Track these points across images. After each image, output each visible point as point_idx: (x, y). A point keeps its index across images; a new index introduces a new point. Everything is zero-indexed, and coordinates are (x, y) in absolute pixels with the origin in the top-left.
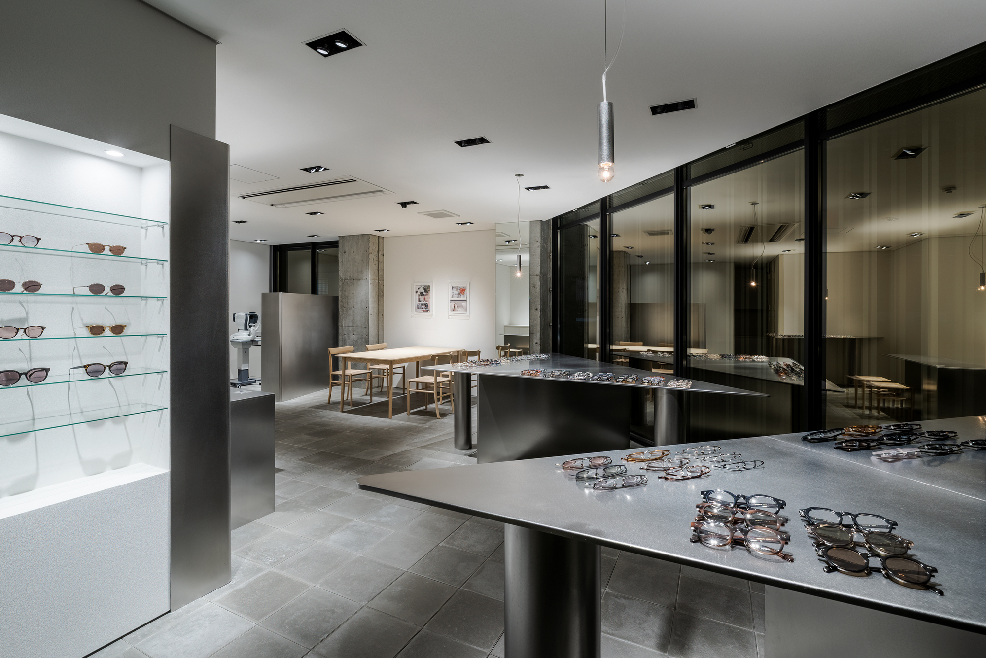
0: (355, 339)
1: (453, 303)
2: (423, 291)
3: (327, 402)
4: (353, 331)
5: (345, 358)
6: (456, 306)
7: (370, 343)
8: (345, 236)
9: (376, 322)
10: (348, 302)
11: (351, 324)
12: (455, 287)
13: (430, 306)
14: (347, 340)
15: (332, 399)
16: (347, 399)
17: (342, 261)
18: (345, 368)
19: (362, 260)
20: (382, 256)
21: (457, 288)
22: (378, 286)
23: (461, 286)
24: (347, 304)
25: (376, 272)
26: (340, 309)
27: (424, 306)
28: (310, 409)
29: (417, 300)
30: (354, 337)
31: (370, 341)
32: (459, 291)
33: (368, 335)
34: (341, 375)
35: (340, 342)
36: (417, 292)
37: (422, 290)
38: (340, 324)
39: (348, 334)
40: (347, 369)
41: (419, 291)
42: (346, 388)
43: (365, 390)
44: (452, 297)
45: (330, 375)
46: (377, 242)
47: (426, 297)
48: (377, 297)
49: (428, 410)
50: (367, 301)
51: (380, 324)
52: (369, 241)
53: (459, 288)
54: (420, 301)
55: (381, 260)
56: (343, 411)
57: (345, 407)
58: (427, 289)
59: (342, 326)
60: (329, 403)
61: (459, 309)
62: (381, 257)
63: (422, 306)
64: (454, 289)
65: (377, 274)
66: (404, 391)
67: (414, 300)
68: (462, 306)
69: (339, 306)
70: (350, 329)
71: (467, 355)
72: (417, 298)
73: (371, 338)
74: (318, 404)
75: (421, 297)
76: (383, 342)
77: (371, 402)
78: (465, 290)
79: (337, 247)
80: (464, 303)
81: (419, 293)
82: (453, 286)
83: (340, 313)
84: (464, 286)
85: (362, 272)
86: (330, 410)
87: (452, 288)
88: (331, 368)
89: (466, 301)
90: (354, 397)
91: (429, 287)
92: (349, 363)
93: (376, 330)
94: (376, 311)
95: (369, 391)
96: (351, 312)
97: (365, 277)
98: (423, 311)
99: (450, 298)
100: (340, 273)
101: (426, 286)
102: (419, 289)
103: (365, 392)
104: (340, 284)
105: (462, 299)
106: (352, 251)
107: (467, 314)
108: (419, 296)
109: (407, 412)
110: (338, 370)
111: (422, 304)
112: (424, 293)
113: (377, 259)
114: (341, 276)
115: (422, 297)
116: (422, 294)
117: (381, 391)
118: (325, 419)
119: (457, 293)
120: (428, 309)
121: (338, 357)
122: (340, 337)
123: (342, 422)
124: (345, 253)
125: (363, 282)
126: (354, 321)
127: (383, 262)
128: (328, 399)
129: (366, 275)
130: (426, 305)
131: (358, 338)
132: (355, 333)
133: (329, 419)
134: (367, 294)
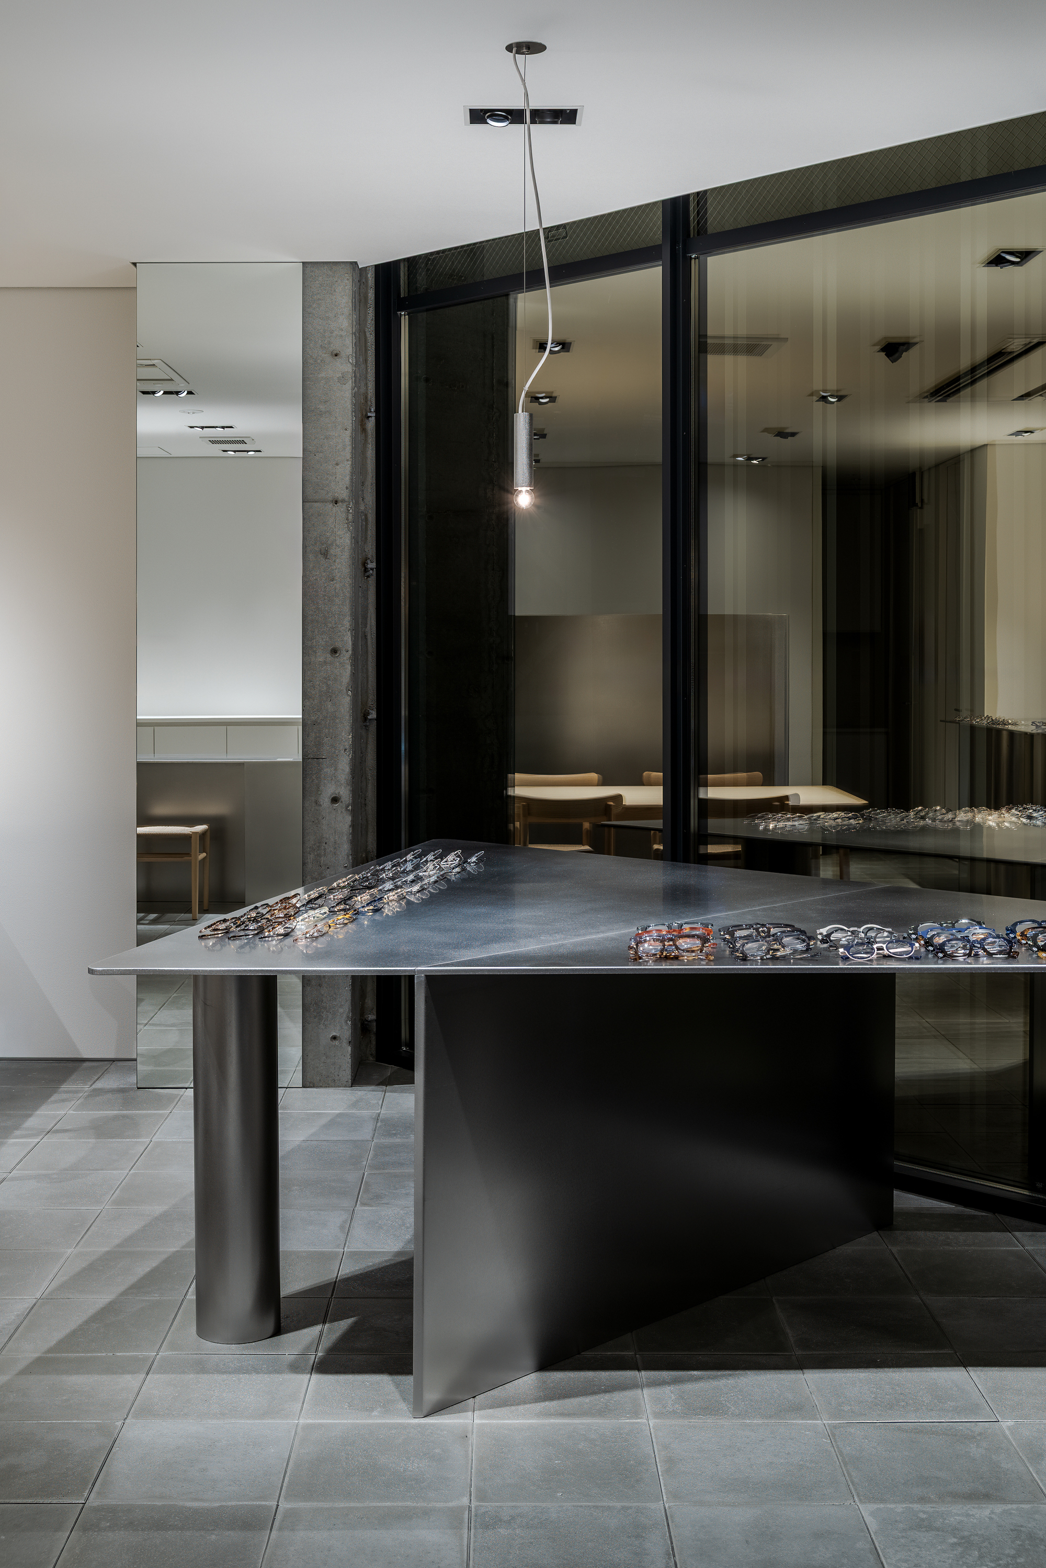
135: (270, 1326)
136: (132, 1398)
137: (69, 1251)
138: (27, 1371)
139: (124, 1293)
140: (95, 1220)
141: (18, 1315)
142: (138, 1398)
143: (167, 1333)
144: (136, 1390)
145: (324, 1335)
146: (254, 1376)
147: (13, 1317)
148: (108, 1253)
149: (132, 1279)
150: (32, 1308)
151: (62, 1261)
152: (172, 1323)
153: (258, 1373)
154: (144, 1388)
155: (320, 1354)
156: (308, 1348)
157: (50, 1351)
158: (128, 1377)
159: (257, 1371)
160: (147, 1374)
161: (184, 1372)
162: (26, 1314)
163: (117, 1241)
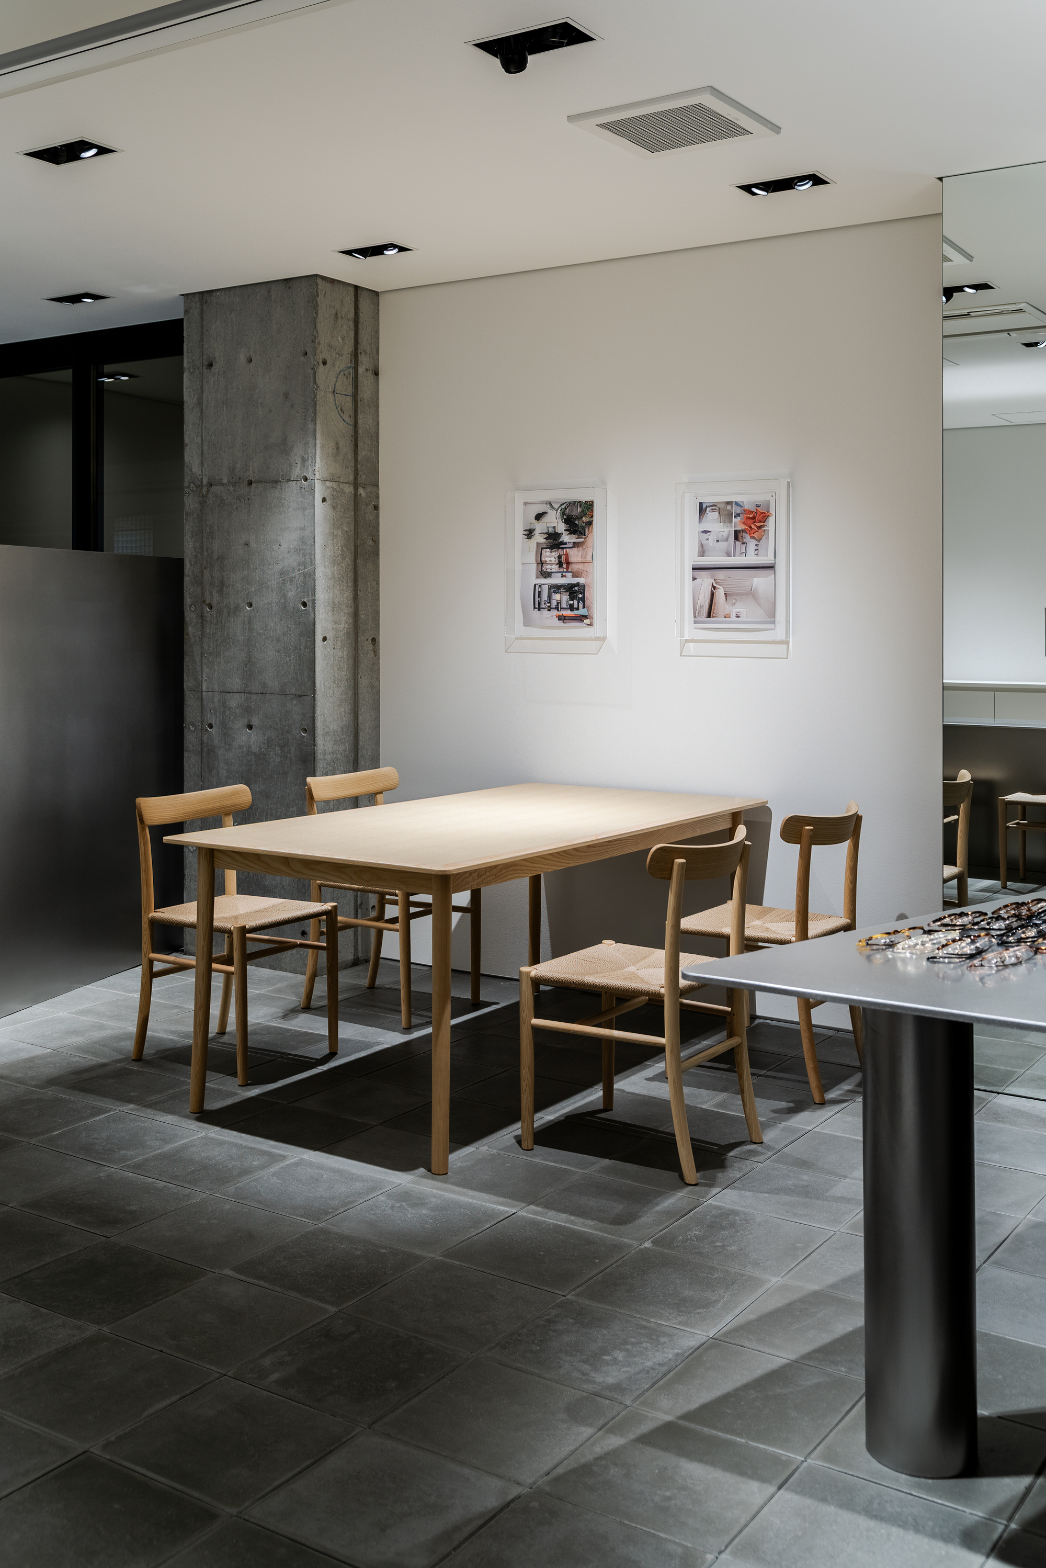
0: (255, 749)
1: (706, 581)
2: (561, 527)
3: (130, 1046)
4: (248, 711)
5: (211, 855)
6: (720, 593)
7: (320, 765)
8: (210, 292)
9: (346, 674)
10: (222, 583)
11: (236, 682)
12: (714, 506)
13: (595, 596)
14: (220, 753)
15: (158, 1029)
16: (222, 1033)
17: (200, 402)
18: (214, 888)
19: (286, 396)
20: (370, 375)
21: (726, 511)
22: (356, 509)
23: (748, 499)
24: (221, 591)
25: (346, 447)
26: (190, 616)
27: (566, 597)
28: (50, 1092)
29: (533, 568)
30: (250, 739)
31: (319, 756)
32: (738, 524)
33: (310, 729)
34: (192, 926)
35: (191, 763)
36: (530, 533)
37: (555, 522)
38: (188, 683)
39: (224, 725)
40: (223, 892)
41: (540, 528)
42: (217, 982)
43: (303, 979)
44: (702, 553)
45: (145, 926)
46: (352, 315)
47: (575, 555)
48: (349, 560)
49: (619, 1113)
50: (309, 577)
51: (363, 682)
52: (315, 307)
53: (736, 510)
54: (547, 575)
55: (365, 393)
56: (204, 1116)
57: (215, 1082)
58: (578, 520)
59: (198, 690)
60: (139, 1057)
61: (734, 610)
62: (365, 380)
63: (557, 597)
64: (712, 515)
65: (350, 456)
66: (476, 991)
67: (518, 567)
68: (751, 594)
69: (188, 600)
70: (234, 701)
71: (805, 839)
72: (532, 558)
73: (325, 745)
74: (91, 1060)
75: (550, 557)
76: (375, 763)
77: (332, 1055)
78: (765, 517)
79: (177, 349)
80: (760, 581)
81: (539, 538)
82: (707, 500)
83: (191, 630)
84: (760, 498)
85: (284, 448)
86: (141, 1102)
87: (702, 510)
88: (149, 891)
89: (771, 567)
90: (252, 1019)
91: (588, 507)
92: (231, 877)
93: (347, 708)
94: (344, 620)
95: (321, 988)
96: (236, 627)
97: (297, 471)
98: (562, 618)
99: (691, 558)
100: (191, 456)
101: (573, 504)
102: (539, 517)
103: (303, 991)
104: (190, 502)
105: (751, 559)
106: (242, 358)
107: (779, 633)
108: (540, 549)
109: (516, 1129)
110: (180, 901)
111: (556, 588)
112: (566, 538)
113: (350, 391)
114: (196, 469)
115: (555, 554)
116: (554, 540)
117: (372, 986)
118: (113, 1169)
120: (582, 612)
121: (179, 849)
122: (191, 738)
123: (199, 1195)
124: (210, 365)
125: (291, 493)
126: (249, 668)
127: (375, 404)
128: (132, 1028)
129: (304, 460)
130: (576, 592)
131: (269, 742)
132: (255, 721)
133: (137, 1167)
134: (305, 549)
135: (957, 1458)
136: (743, 1521)
137: (774, 1280)
138: (645, 1440)
139: (808, 1356)
140: (822, 1245)
141: (677, 1354)
142: (752, 1524)
143: (831, 1431)
144: (755, 1509)
145: (1031, 1495)
146: (911, 1537)
147: (671, 1356)
148: (816, 1294)
149: (825, 1338)
150: (698, 1348)
151: (760, 1292)
152: (843, 1418)
153: (917, 1531)
154: (766, 1509)
155: (1013, 1526)
156: (998, 1512)
157: (687, 1416)
158: (754, 1485)
159: (917, 1527)
160: (780, 1488)
161: (824, 1500)
162: (686, 1355)
163: (832, 1279)
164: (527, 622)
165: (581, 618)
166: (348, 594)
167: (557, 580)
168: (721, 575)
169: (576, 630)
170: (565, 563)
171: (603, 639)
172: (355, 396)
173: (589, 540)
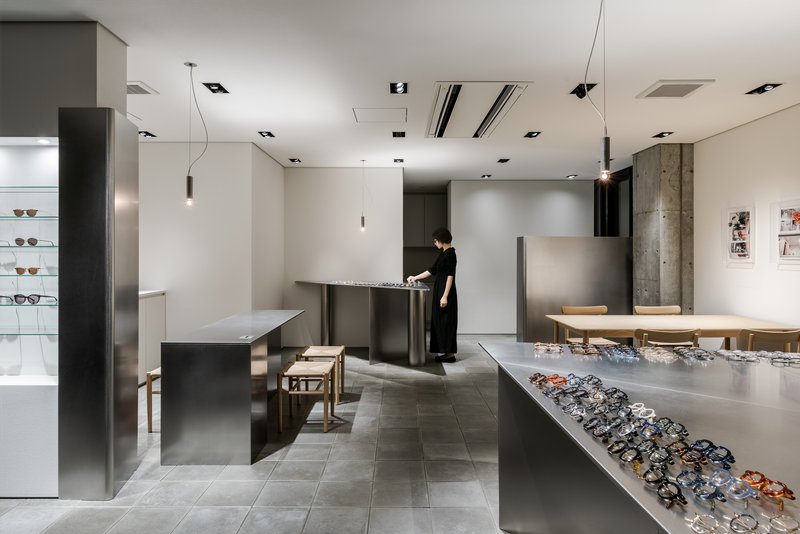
0: (647, 297)
1: (783, 240)
2: (740, 222)
4: (646, 285)
6: (787, 245)
8: (639, 153)
9: (676, 274)
10: (641, 245)
11: (643, 276)
12: (786, 211)
13: (749, 247)
14: (640, 299)
19: (653, 184)
20: (689, 173)
21: (790, 212)
22: (681, 219)
23: (797, 207)
24: (640, 247)
25: (676, 199)
26: (634, 255)
27: (740, 247)
29: (731, 237)
32: (794, 218)
33: (659, 291)
36: (731, 225)
37: (738, 220)
38: (634, 275)
39: (641, 290)
41: (733, 222)
44: (782, 230)
46: (679, 153)
47: (743, 232)
48: (677, 236)
50: (659, 243)
51: (685, 277)
53: (793, 212)
54: (735, 239)
55: (686, 179)
58: (743, 219)
59: (636, 278)
61: (792, 252)
62: (686, 175)
63: (738, 247)
64: (785, 214)
65: (678, 201)
67: (727, 237)
68: (797, 245)
69: (634, 250)
70: (643, 282)
72: (731, 233)
75: (736, 233)
81: (733, 226)
82: (784, 209)
83: (634, 259)
85: (652, 201)
87: (782, 213)
91: (747, 214)
94: (675, 256)
96: (643, 258)
97: (655, 208)
98: (739, 255)
99: (779, 232)
101: (743, 213)
102: (733, 218)
105: (798, 231)
108: (733, 230)
111: (737, 244)
112: (741, 226)
113: (678, 179)
115: (738, 231)
116: (737, 225)
119: (790, 220)
120: (745, 253)
122: (634, 292)
126: (646, 272)
127: (691, 182)
129: (658, 205)
130: (743, 245)
131: (649, 295)
132: (647, 288)
134: (657, 234)
164: (731, 257)
165: (744, 255)
166: (677, 248)
167: (738, 241)
168: (788, 238)
169: (743, 260)
170: (740, 235)
171: (753, 263)
172: (681, 181)
173: (747, 227)
